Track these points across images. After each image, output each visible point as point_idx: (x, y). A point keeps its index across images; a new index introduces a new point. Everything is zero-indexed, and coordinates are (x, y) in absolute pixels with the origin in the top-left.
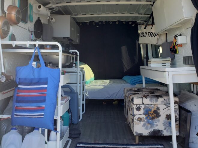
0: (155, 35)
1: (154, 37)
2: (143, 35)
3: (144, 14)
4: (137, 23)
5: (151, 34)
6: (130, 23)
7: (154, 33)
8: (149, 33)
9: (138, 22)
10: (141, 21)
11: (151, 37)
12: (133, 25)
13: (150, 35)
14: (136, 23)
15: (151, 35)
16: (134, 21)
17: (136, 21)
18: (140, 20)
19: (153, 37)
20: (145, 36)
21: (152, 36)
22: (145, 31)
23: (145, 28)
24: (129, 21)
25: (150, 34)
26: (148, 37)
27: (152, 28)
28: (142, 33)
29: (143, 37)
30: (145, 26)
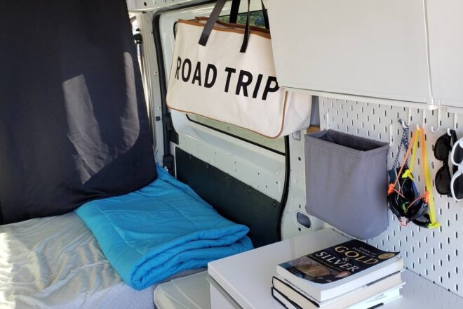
0: (268, 89)
1: (264, 98)
2: (197, 78)
5: (245, 79)
7: (260, 77)
8: (230, 71)
11: (246, 94)
13: (240, 83)
15: (244, 82)
19: (255, 96)
20: (207, 85)
21: (251, 88)
22: (202, 55)
23: (203, 41)
25: (235, 78)
26: (226, 90)
27: (243, 49)
28: (187, 65)
29: (193, 82)
30: (199, 30)
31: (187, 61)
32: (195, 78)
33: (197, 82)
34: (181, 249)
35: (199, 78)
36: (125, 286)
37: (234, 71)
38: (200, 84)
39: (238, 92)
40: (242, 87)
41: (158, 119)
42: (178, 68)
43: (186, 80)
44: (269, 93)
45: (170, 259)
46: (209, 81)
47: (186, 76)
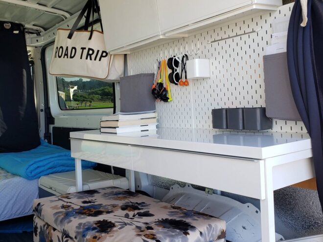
0: (102, 56)
1: (100, 60)
2: (66, 55)
3: (53, 7)
4: (24, 29)
5: (91, 52)
6: (8, 26)
7: (98, 51)
8: (83, 49)
9: (27, 26)
10: (34, 25)
11: (91, 59)
12: (15, 32)
13: (88, 54)
14: (22, 28)
15: (90, 54)
16: (17, 22)
17: (23, 23)
18: (33, 23)
19: (95, 59)
20: (71, 57)
21: (93, 57)
22: (70, 43)
23: (70, 37)
24: (6, 20)
25: (85, 52)
26: (81, 58)
27: (90, 38)
28: (61, 49)
29: (64, 57)
30: (68, 32)
31: (62, 47)
32: (65, 55)
33: (66, 57)
34: (56, 159)
35: (67, 55)
36: (22, 178)
37: (85, 48)
38: (67, 57)
39: (87, 58)
40: (89, 56)
41: (42, 110)
42: (56, 53)
43: (60, 57)
44: (102, 58)
45: (49, 163)
46: (72, 55)
47: (60, 55)
